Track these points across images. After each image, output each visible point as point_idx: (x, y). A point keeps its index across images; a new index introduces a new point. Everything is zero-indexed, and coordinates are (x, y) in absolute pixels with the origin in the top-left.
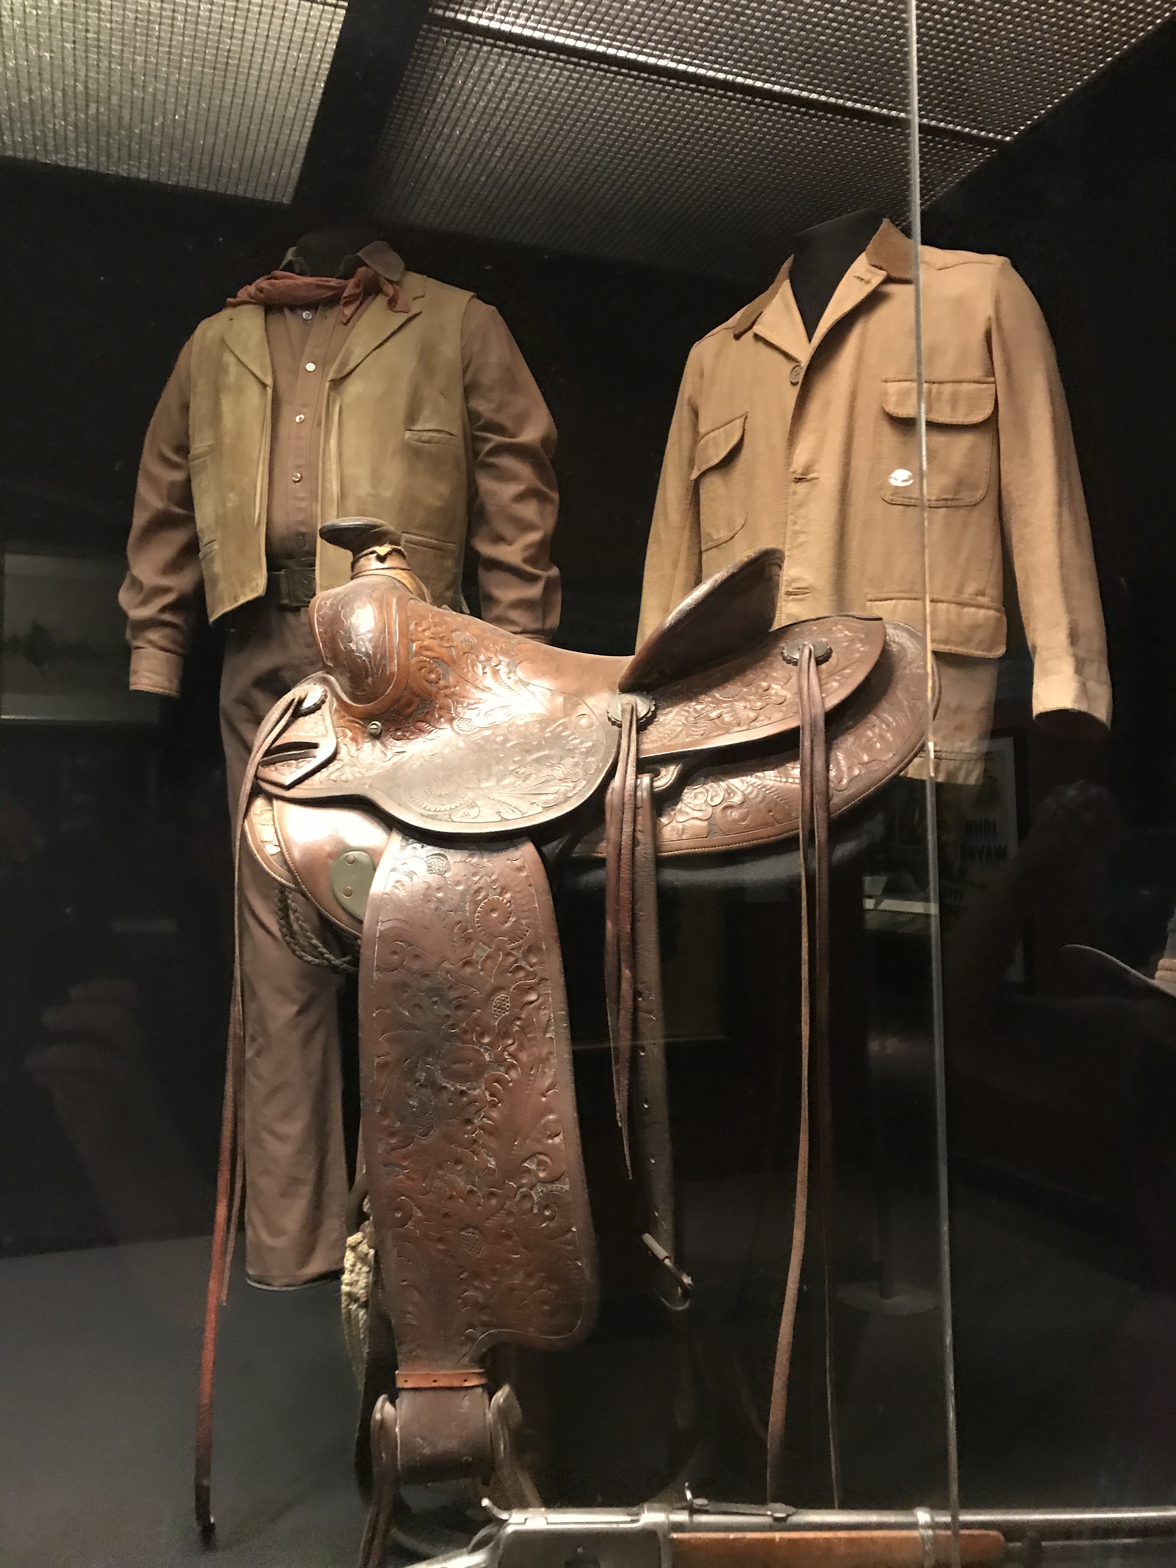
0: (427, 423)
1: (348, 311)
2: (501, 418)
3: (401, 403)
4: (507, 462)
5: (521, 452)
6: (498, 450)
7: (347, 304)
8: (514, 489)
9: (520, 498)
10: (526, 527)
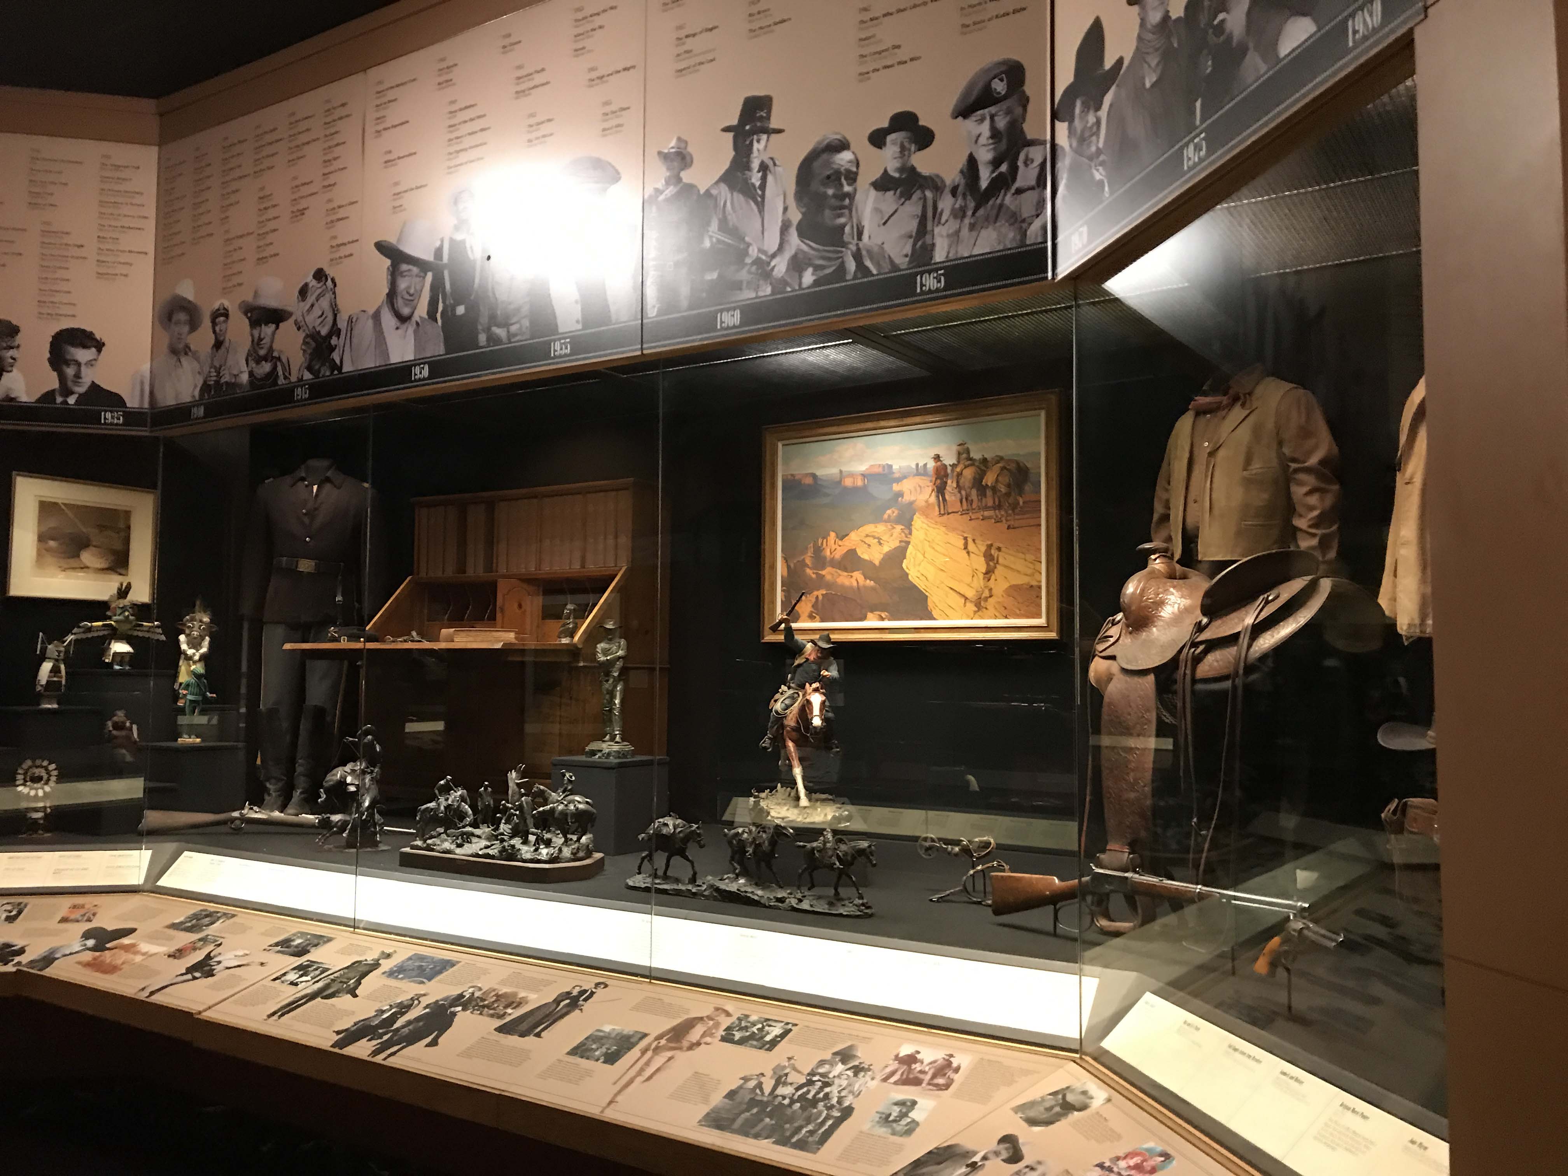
0: (1256, 466)
1: (1224, 413)
2: (1296, 455)
3: (1242, 458)
4: (1302, 476)
5: (1308, 470)
6: (1296, 471)
7: (1224, 410)
8: (1305, 489)
9: (1310, 493)
10: (1312, 508)
